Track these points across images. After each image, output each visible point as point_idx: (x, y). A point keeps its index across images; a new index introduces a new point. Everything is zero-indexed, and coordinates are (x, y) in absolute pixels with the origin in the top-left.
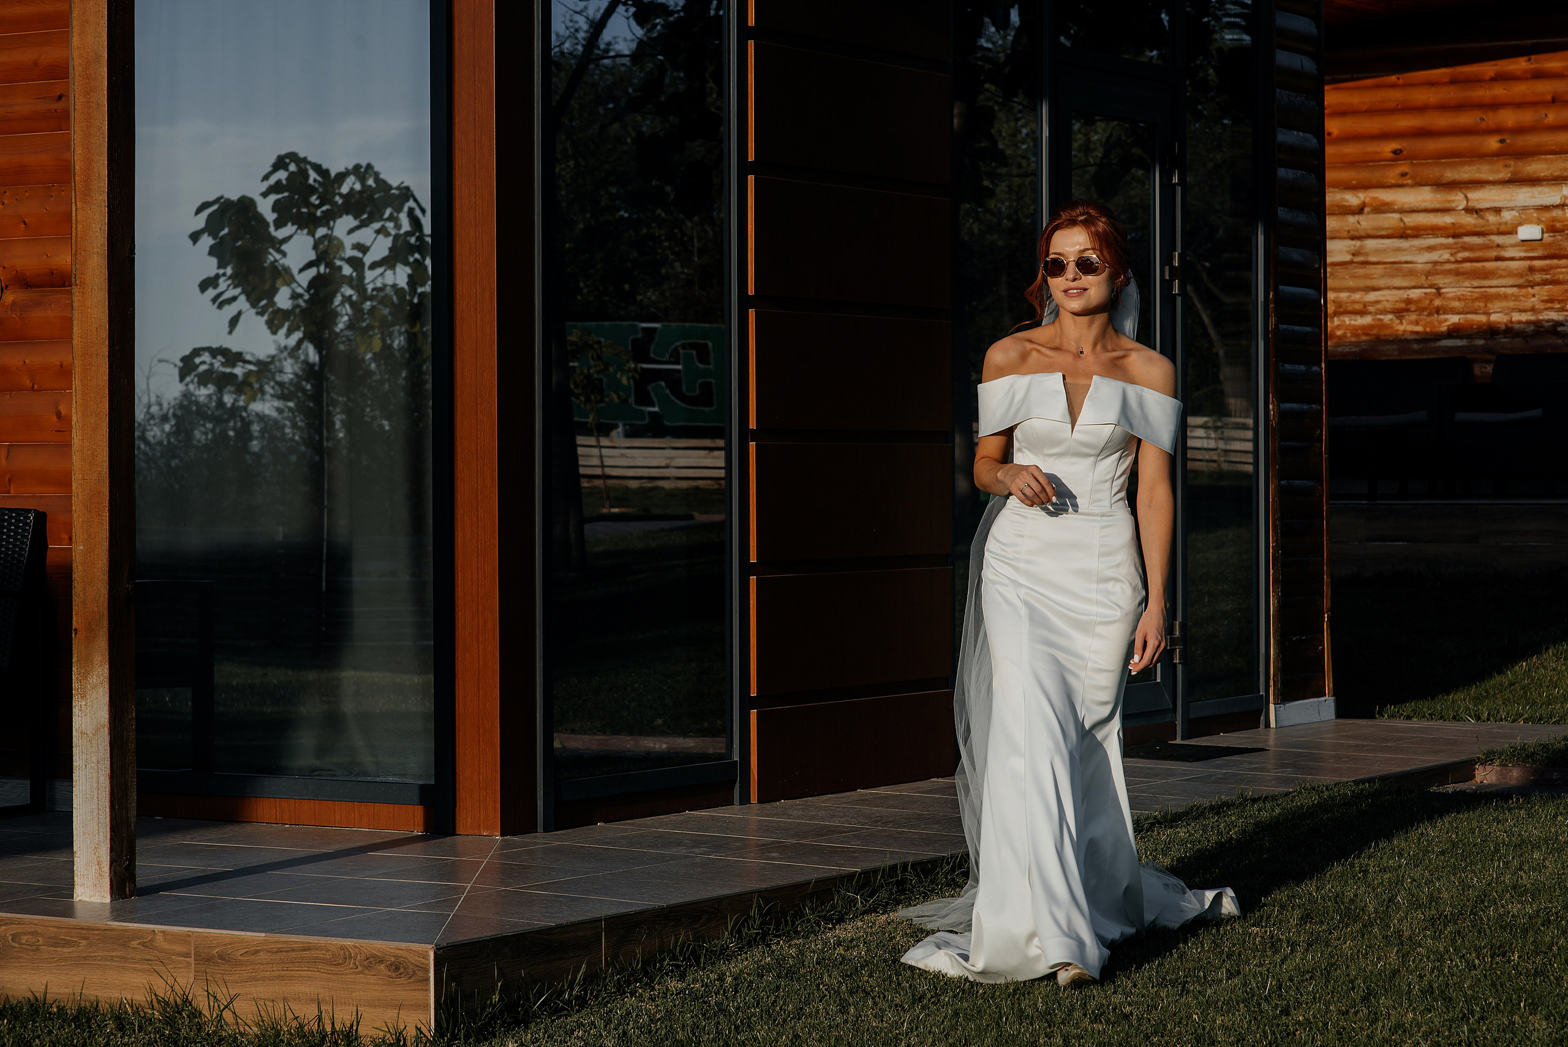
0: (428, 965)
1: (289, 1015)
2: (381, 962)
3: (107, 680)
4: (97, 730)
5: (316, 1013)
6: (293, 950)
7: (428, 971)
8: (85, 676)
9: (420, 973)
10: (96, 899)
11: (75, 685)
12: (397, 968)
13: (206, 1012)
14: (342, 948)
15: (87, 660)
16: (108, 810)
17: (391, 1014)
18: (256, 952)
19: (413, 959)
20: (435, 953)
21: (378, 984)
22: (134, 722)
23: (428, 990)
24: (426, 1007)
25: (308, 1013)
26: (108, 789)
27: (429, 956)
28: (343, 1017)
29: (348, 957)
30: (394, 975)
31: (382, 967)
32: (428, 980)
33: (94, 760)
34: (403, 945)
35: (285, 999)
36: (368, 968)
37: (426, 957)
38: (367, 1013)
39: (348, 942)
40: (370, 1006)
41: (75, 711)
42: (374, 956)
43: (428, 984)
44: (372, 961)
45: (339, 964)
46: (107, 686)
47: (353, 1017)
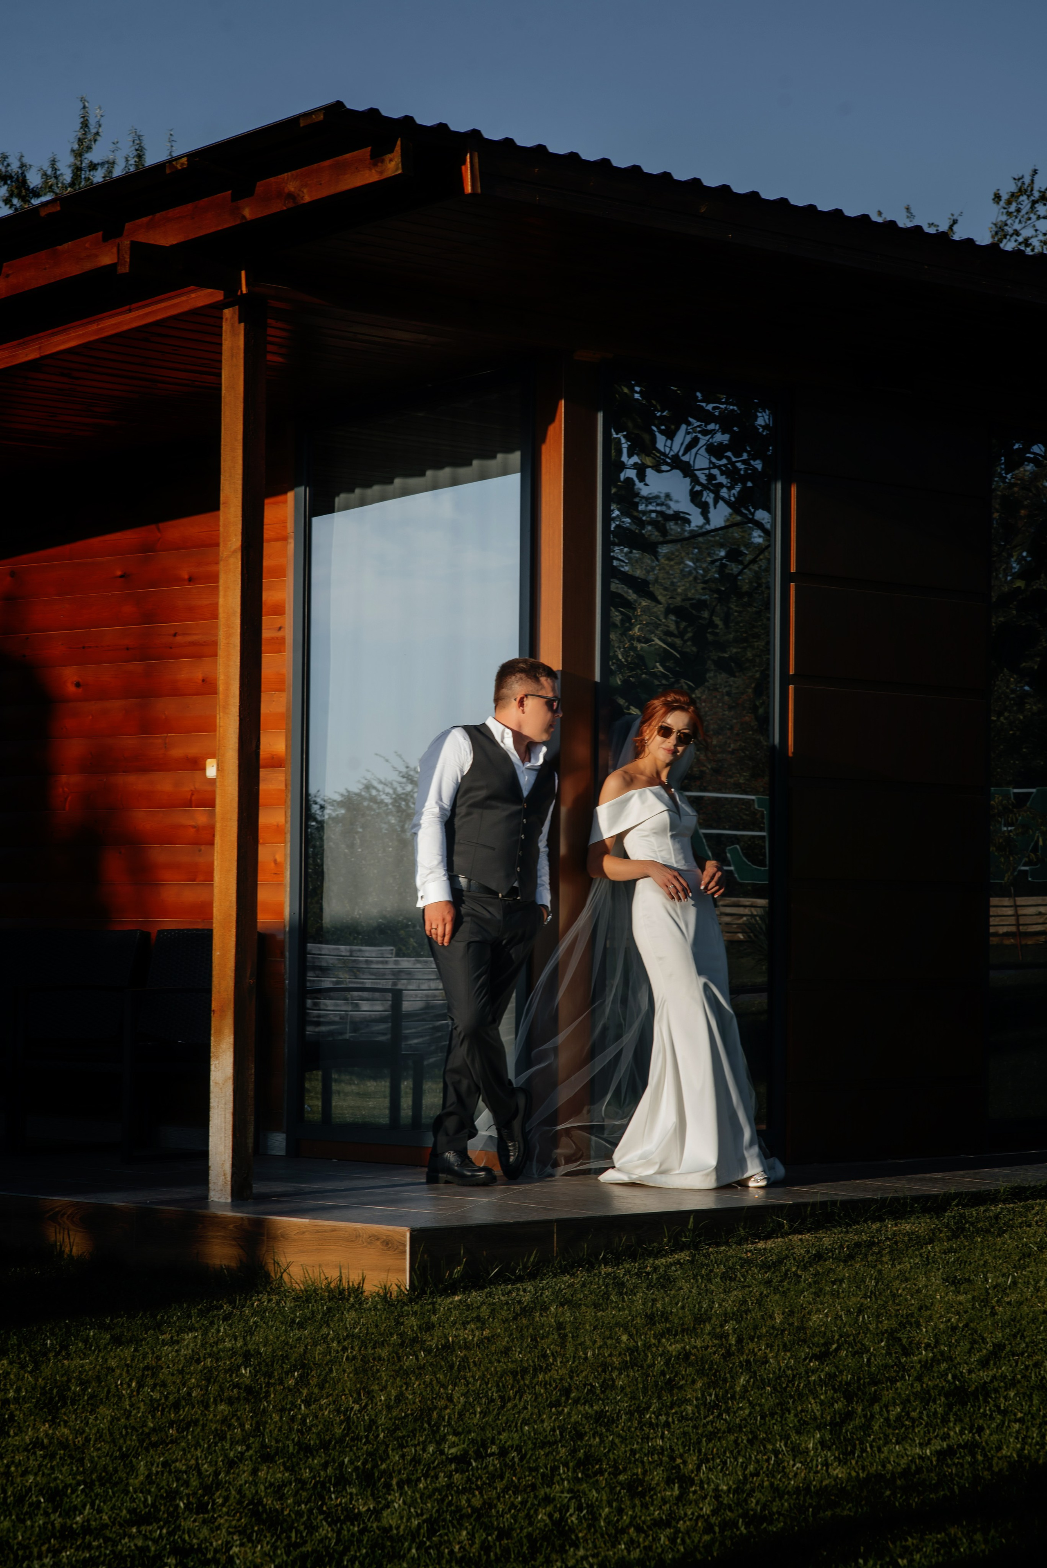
0: (406, 1241)
1: (323, 1277)
2: (378, 1239)
3: (232, 1046)
4: (225, 1081)
5: (338, 1274)
6: (326, 1231)
7: (405, 1246)
8: (218, 1043)
9: (401, 1247)
10: (222, 1200)
11: (212, 1049)
12: (387, 1244)
13: (273, 1275)
14: (355, 1230)
15: (220, 1032)
16: (231, 1137)
17: (383, 1275)
18: (304, 1233)
19: (397, 1237)
20: (411, 1234)
21: (375, 1255)
22: (253, 1077)
23: (405, 1259)
24: (405, 1270)
25: (333, 1274)
26: (231, 1123)
27: (407, 1235)
28: (354, 1278)
29: (358, 1236)
30: (385, 1248)
31: (378, 1243)
32: (405, 1252)
33: (223, 1102)
34: (391, 1227)
35: (320, 1266)
36: (370, 1243)
37: (405, 1236)
38: (370, 1275)
39: (358, 1226)
40: (371, 1270)
41: (212, 1067)
42: (374, 1236)
43: (405, 1255)
44: (373, 1238)
45: (353, 1241)
46: (232, 1050)
47: (361, 1278)
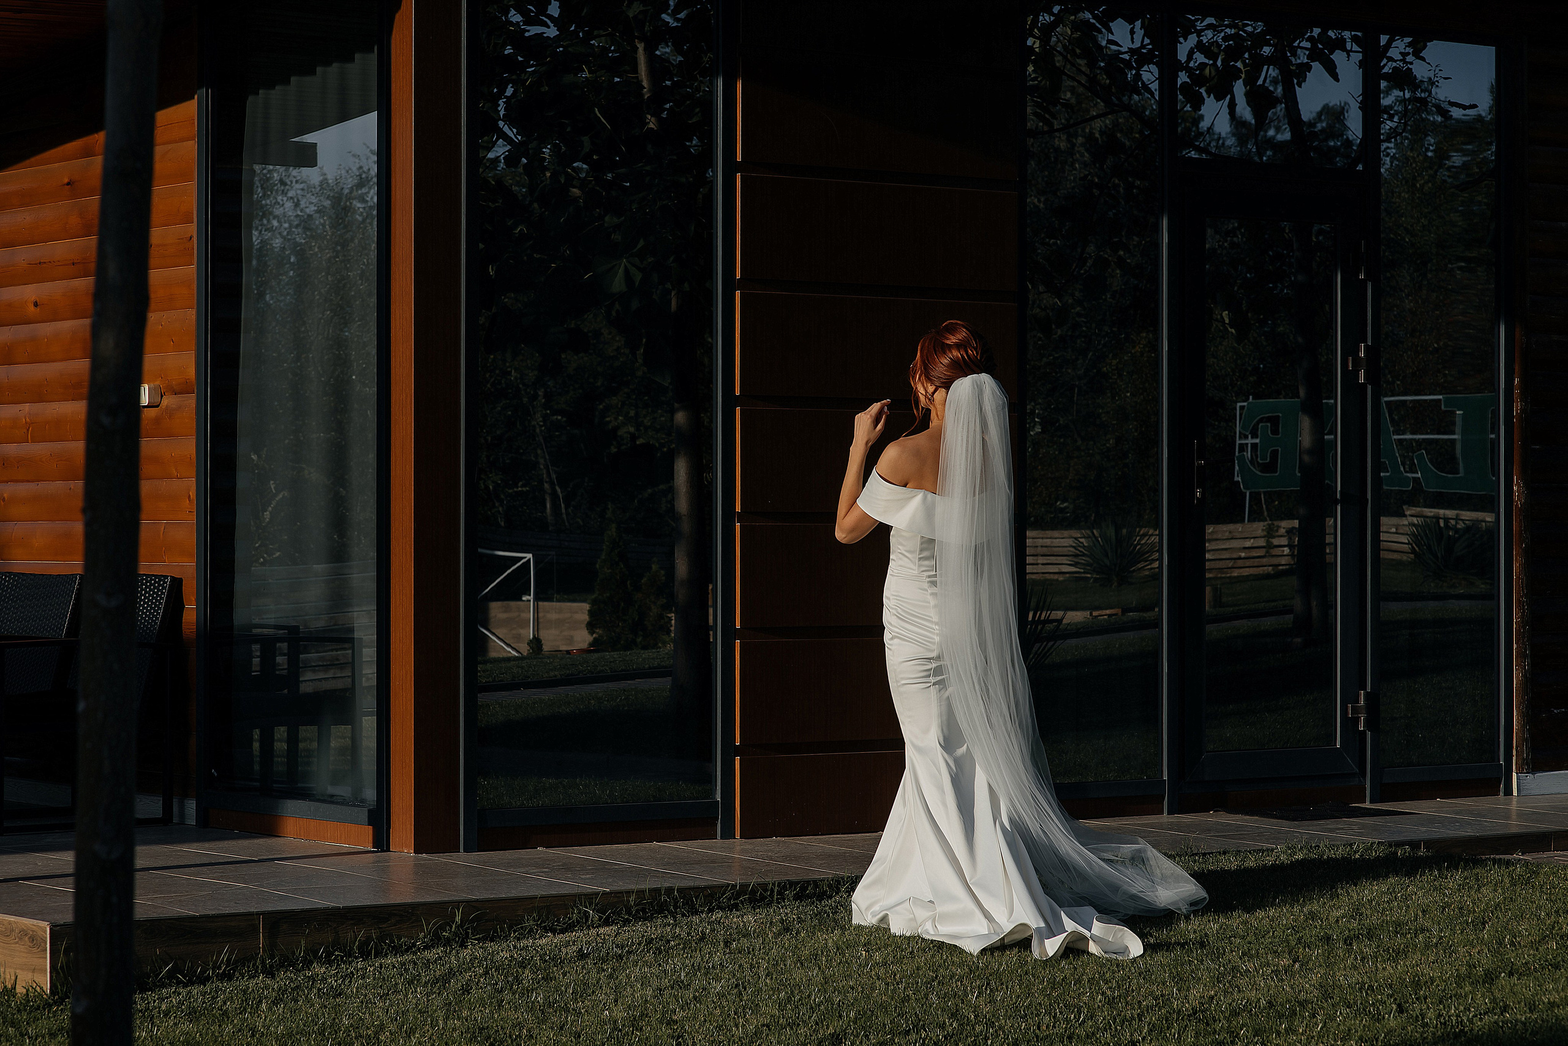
0: (46, 938)
2: (26, 936)
7: (47, 944)
9: (43, 946)
12: (33, 940)
14: (10, 923)
17: (30, 976)
19: (40, 933)
20: (50, 929)
21: (24, 952)
23: (46, 958)
24: (46, 971)
27: (46, 931)
28: (9, 978)
29: (12, 930)
30: (31, 945)
31: (27, 939)
32: (46, 950)
34: (35, 922)
36: (20, 939)
37: (45, 932)
38: (20, 975)
39: (12, 918)
40: (22, 969)
42: (23, 930)
43: (46, 953)
44: (24, 932)
45: (8, 936)
47: (13, 978)
